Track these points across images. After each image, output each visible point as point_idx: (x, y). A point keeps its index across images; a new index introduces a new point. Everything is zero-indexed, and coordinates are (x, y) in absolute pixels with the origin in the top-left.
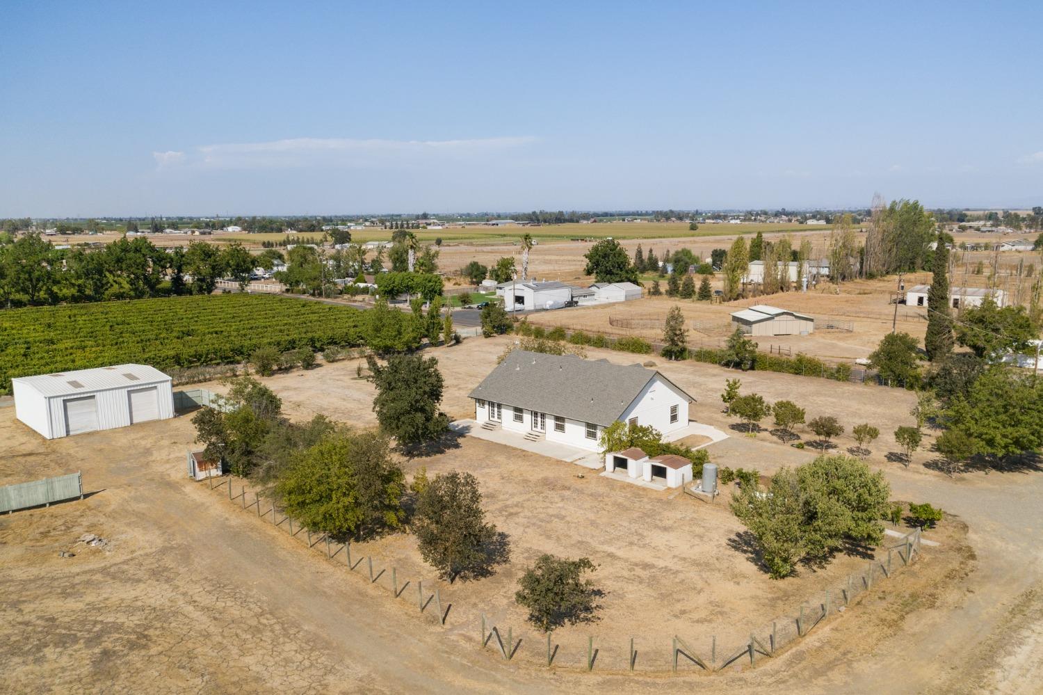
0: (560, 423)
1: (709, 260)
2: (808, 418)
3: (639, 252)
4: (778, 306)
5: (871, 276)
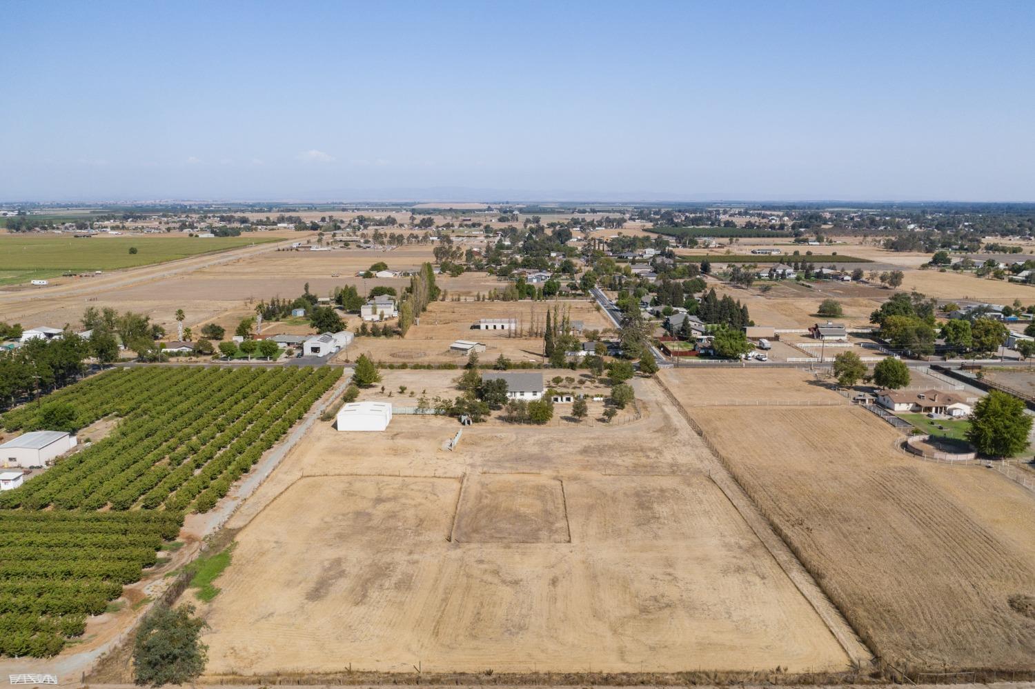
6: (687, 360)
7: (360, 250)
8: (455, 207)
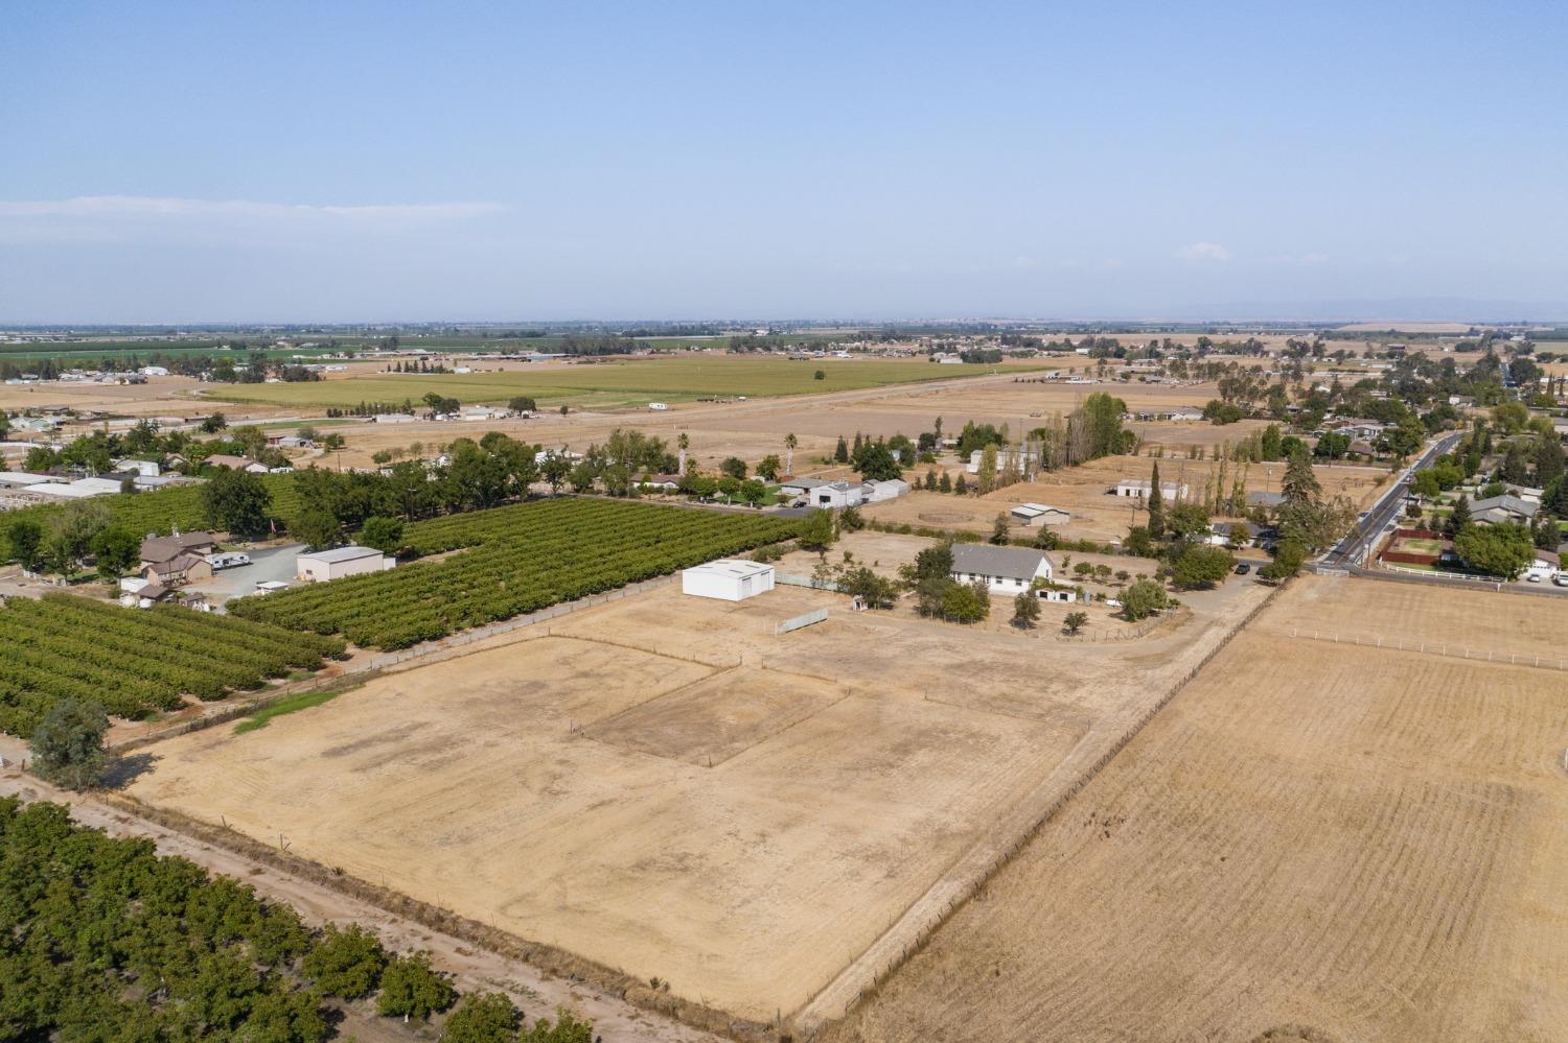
0: (999, 579)
1: (916, 442)
2: (1114, 572)
3: (858, 439)
4: (1043, 503)
5: (1076, 464)
6: (1410, 571)
7: (1143, 384)
8: (1398, 328)
